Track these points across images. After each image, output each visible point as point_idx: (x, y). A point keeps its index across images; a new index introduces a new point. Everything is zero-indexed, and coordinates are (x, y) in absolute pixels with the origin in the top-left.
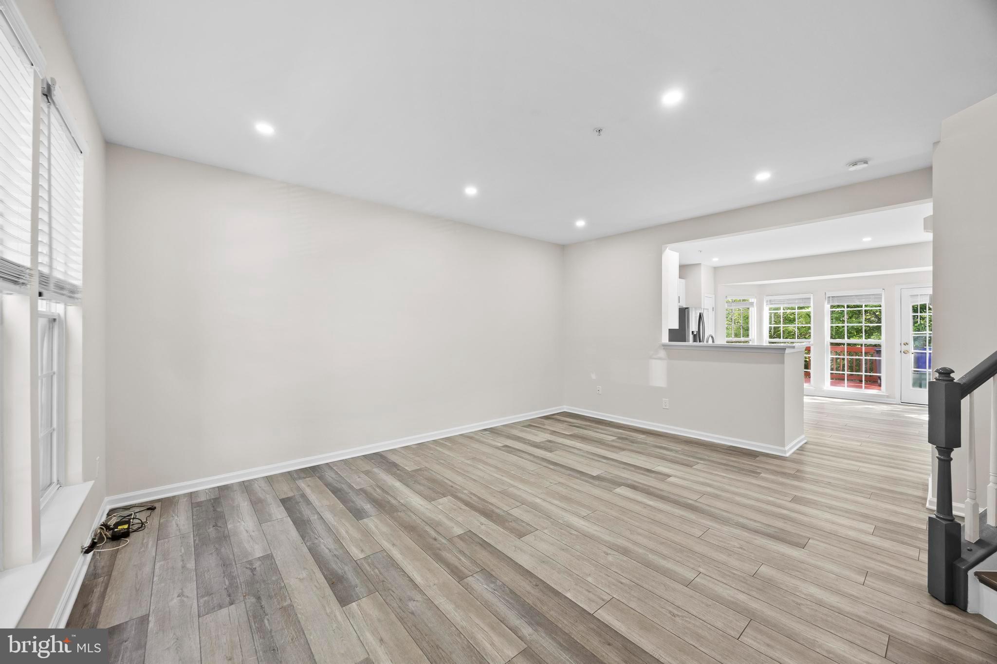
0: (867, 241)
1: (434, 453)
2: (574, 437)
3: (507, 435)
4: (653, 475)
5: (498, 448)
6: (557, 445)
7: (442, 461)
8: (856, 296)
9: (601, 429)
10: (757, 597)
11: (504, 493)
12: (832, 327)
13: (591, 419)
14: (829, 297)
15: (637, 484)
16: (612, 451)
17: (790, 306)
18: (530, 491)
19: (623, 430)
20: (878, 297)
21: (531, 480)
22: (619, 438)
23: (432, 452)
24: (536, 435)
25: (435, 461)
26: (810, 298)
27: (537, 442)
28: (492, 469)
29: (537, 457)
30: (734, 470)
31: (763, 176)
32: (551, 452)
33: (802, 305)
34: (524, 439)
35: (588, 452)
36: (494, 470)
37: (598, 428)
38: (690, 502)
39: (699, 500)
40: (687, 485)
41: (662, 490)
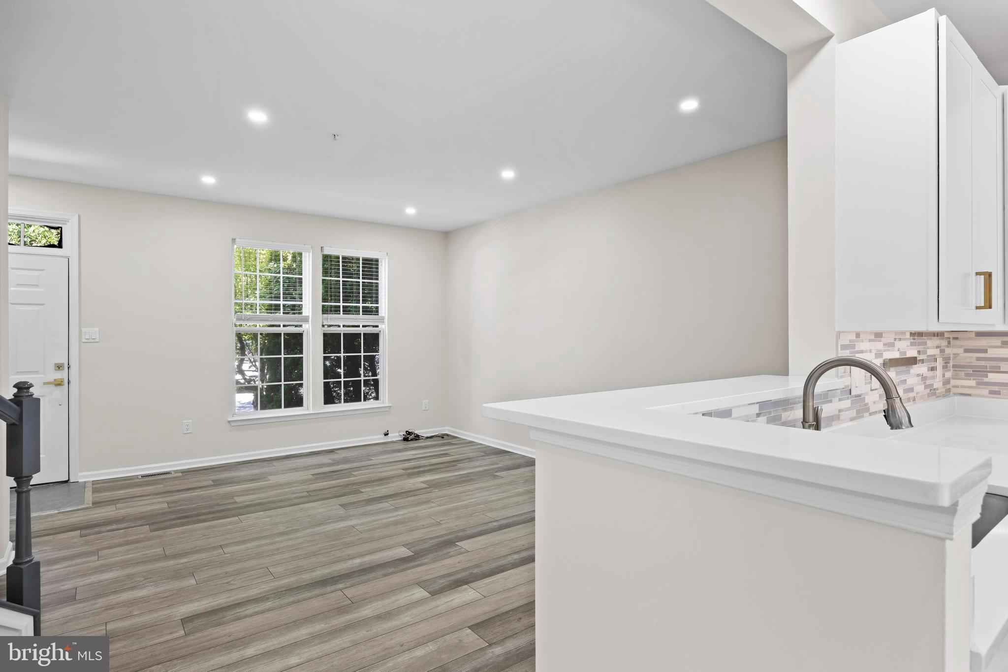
38: (341, 586)
39: (340, 593)
40: (393, 599)
41: (386, 575)
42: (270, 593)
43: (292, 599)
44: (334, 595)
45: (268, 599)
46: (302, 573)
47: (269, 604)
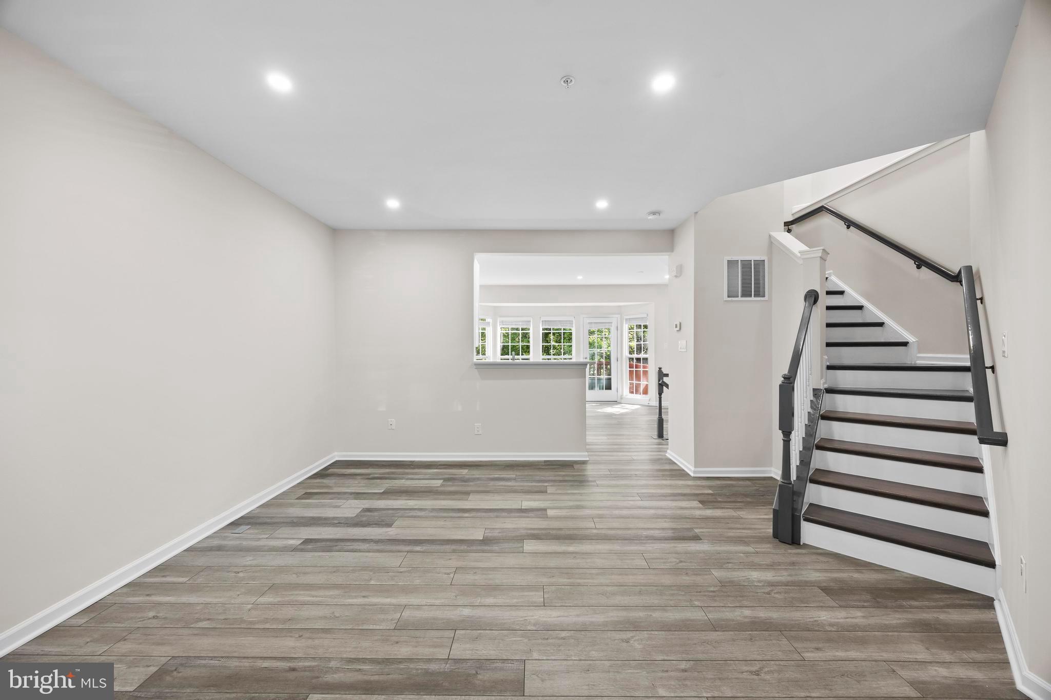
0: (580, 279)
1: (160, 615)
2: (388, 494)
3: (289, 520)
4: (531, 514)
5: (295, 549)
6: (384, 512)
7: (201, 625)
8: (559, 321)
9: (413, 474)
10: (751, 605)
11: (401, 627)
12: (543, 345)
13: (384, 463)
14: (542, 321)
15: (535, 532)
16: (459, 500)
17: (516, 327)
18: (437, 602)
19: (436, 469)
20: (571, 322)
21: (417, 582)
22: (445, 480)
23: (151, 614)
24: (338, 507)
25: (186, 631)
26: (530, 321)
27: (352, 518)
28: (331, 593)
29: (377, 542)
30: (576, 484)
31: (602, 204)
32: (389, 525)
33: (525, 327)
34: (326, 519)
35: (433, 510)
36: (336, 592)
37: (408, 474)
38: (595, 531)
39: (597, 527)
40: (568, 514)
41: (560, 529)
42: (644, 541)
43: (629, 532)
44: (601, 527)
45: (646, 537)
46: (619, 552)
47: (645, 533)
